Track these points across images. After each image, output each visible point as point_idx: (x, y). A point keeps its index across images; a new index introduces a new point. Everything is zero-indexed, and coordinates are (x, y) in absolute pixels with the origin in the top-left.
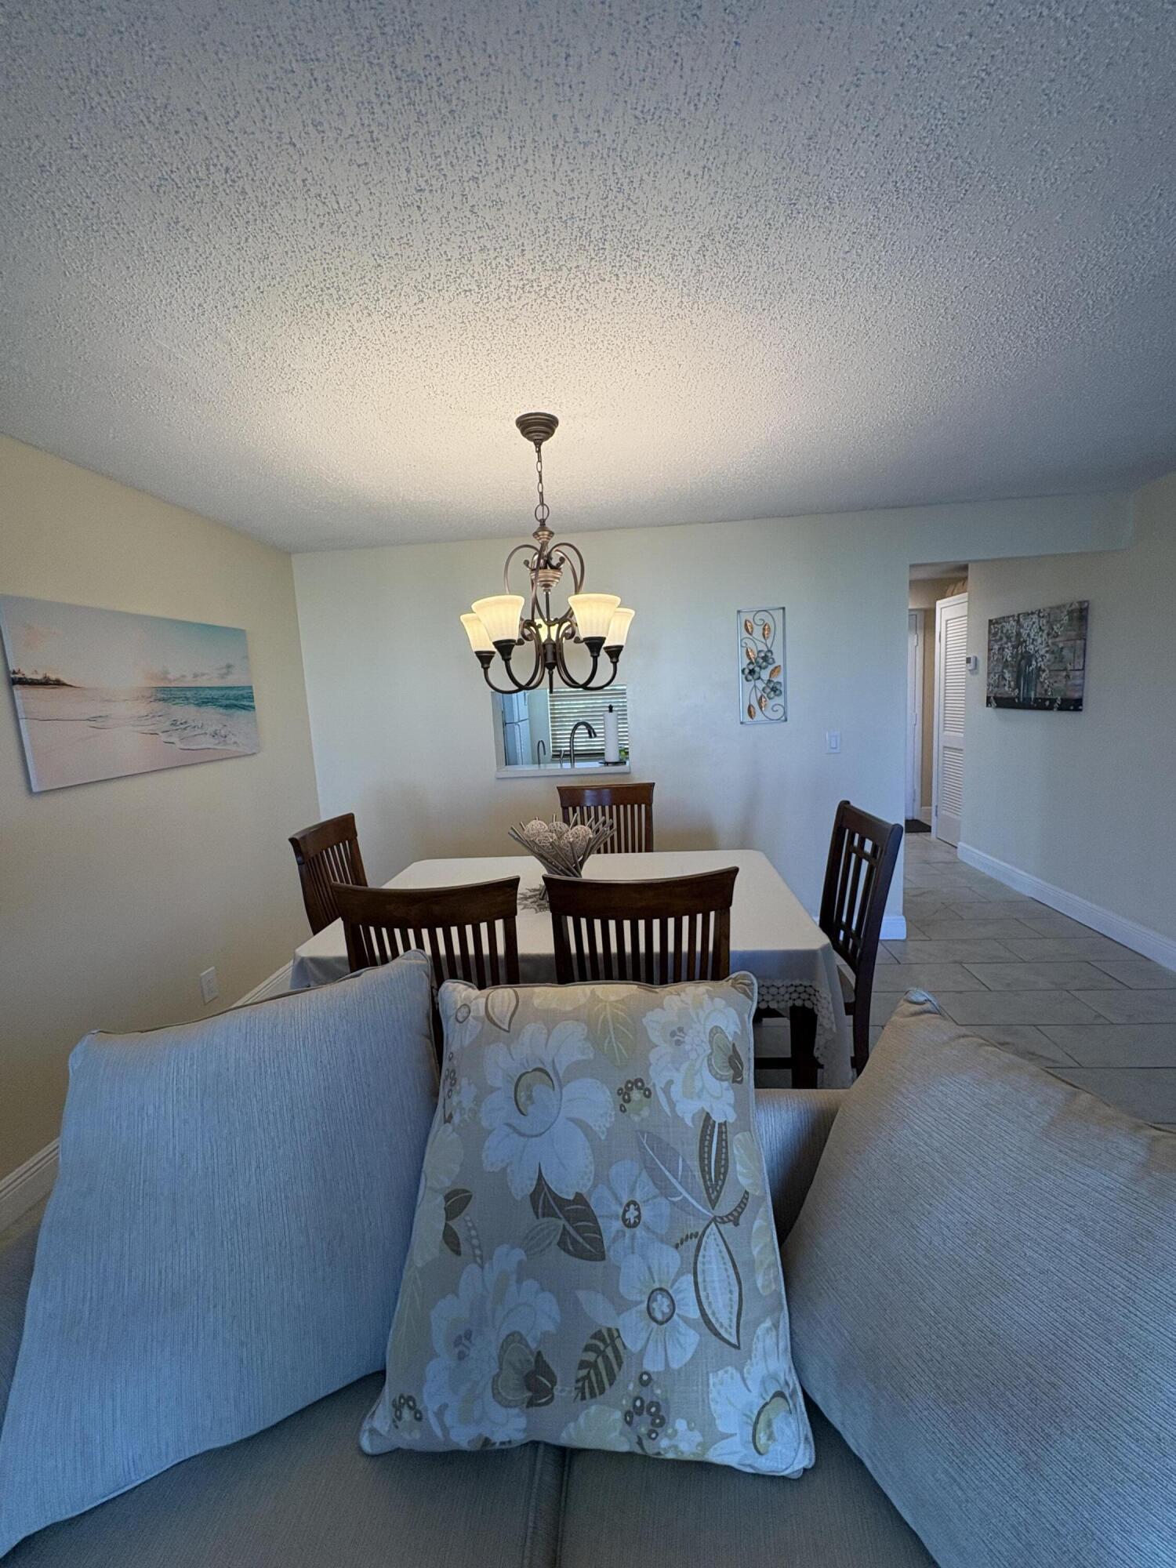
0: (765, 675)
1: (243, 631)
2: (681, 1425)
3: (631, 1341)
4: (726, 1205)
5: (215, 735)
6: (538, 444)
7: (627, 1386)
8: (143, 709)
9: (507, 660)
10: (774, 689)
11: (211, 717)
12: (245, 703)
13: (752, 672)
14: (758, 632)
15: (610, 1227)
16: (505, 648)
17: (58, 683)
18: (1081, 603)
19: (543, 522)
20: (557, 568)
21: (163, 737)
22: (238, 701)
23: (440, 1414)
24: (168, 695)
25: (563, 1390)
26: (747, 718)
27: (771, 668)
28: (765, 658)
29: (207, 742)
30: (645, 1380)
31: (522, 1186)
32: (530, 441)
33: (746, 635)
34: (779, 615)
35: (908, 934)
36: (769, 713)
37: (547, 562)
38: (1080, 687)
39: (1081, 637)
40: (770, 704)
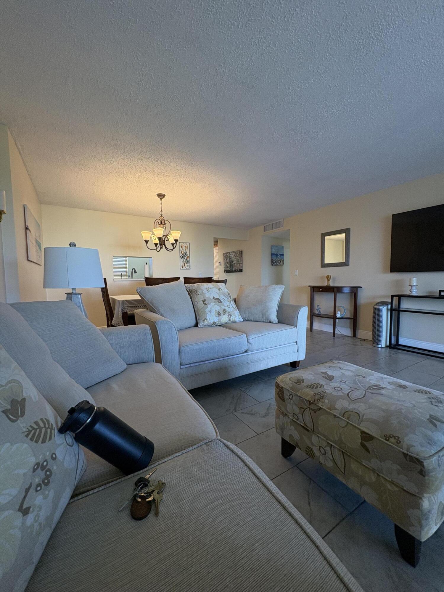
0: (185, 258)
1: (40, 226)
5: (39, 257)
6: (161, 199)
7: (227, 313)
8: (35, 243)
10: (188, 262)
11: (39, 251)
14: (184, 248)
17: (30, 231)
18: (241, 250)
19: (161, 215)
20: (164, 225)
21: (36, 254)
22: (40, 248)
23: (209, 319)
26: (181, 268)
27: (187, 256)
28: (186, 254)
30: (229, 312)
32: (160, 199)
33: (181, 248)
34: (188, 244)
36: (186, 267)
37: (162, 223)
38: (242, 267)
39: (242, 257)
40: (187, 265)
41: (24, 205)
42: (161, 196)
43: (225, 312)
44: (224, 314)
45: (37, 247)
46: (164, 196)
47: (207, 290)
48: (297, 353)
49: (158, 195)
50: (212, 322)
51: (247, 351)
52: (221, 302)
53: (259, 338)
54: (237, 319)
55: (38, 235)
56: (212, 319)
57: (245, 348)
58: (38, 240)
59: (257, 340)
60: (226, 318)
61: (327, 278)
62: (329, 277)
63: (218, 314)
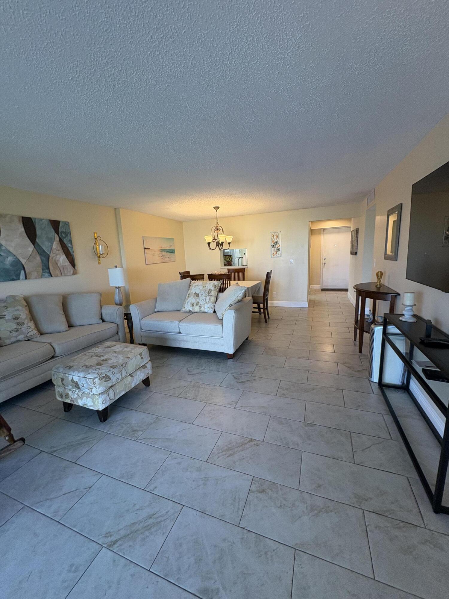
0: (277, 246)
1: (173, 239)
2: (202, 307)
3: (200, 302)
4: (210, 295)
5: (169, 257)
6: (217, 210)
7: (199, 305)
9: (210, 245)
10: (278, 250)
11: (168, 254)
12: (173, 252)
13: (273, 246)
14: (275, 237)
15: (200, 295)
16: (209, 243)
17: (149, 249)
18: (357, 229)
19: (217, 223)
20: (219, 230)
21: (161, 258)
22: (172, 252)
23: (186, 308)
24: (162, 250)
25: (195, 305)
26: (273, 256)
29: (167, 259)
30: (200, 305)
31: (194, 293)
32: (215, 210)
33: (272, 237)
34: (280, 233)
35: (309, 306)
36: (277, 255)
37: (217, 229)
38: (357, 249)
39: (357, 237)
40: (278, 253)
41: (143, 237)
42: (217, 208)
43: (198, 303)
44: (197, 305)
45: (164, 253)
46: (218, 208)
47: (195, 287)
48: (223, 346)
49: (214, 208)
50: (188, 309)
51: (180, 333)
52: (199, 297)
53: (186, 326)
54: (206, 310)
55: (166, 246)
56: (188, 307)
57: (178, 330)
58: (167, 248)
59: (184, 327)
60: (197, 309)
61: (377, 276)
62: (379, 274)
63: (193, 305)
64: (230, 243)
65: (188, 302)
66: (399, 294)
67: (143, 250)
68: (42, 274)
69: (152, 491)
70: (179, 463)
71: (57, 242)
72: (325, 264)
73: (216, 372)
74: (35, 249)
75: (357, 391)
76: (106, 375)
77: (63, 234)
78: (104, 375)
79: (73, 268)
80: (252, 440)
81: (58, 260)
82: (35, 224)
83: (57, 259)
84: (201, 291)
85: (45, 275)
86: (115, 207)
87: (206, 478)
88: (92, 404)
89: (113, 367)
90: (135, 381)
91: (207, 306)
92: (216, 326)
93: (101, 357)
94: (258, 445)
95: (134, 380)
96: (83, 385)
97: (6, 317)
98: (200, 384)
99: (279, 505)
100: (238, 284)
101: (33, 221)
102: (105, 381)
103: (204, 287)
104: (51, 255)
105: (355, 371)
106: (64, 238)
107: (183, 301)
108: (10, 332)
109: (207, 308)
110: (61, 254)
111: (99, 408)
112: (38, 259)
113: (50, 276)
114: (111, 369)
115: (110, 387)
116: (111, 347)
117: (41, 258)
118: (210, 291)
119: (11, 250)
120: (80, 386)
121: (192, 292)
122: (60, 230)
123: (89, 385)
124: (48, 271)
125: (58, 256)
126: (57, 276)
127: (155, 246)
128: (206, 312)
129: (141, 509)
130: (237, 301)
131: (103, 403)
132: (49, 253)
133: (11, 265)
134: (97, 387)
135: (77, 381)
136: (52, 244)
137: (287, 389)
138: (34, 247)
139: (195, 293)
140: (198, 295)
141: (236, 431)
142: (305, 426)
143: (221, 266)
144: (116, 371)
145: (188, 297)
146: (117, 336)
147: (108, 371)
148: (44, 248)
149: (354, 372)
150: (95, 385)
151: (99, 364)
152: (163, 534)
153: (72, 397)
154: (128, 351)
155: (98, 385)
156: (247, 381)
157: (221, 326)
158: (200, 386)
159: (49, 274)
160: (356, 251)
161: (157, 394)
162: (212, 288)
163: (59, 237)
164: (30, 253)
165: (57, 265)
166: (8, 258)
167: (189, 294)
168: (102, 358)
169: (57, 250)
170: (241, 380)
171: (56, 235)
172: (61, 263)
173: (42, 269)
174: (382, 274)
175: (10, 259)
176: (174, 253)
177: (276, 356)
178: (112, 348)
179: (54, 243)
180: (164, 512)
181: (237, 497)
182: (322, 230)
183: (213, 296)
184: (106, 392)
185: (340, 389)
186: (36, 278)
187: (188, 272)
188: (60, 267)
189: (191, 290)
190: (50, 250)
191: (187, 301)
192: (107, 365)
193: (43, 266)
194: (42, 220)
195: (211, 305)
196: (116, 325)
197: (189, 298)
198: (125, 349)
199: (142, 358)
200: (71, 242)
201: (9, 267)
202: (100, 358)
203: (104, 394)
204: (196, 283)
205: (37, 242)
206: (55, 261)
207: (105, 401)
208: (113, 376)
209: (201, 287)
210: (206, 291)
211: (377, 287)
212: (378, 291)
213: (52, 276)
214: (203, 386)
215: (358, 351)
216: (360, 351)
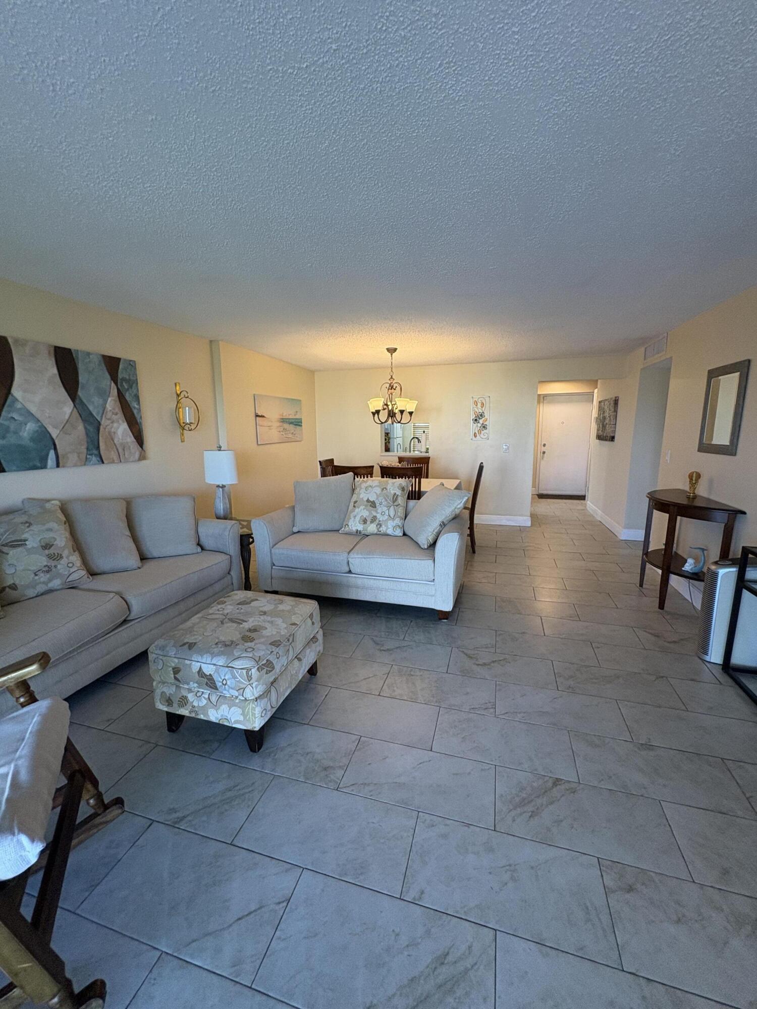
0: (481, 421)
1: (300, 400)
2: (383, 526)
3: (378, 517)
4: (395, 504)
5: (292, 433)
6: (392, 354)
8: (278, 424)
9: (378, 415)
10: (484, 427)
12: (300, 424)
13: (476, 420)
14: (479, 405)
15: (377, 505)
16: (378, 412)
17: (263, 416)
18: (616, 397)
19: (392, 376)
20: (395, 389)
22: (298, 423)
24: (283, 421)
25: (368, 523)
26: (474, 438)
27: (483, 419)
28: (481, 415)
29: (290, 436)
30: (380, 521)
31: (365, 499)
32: (390, 354)
33: (474, 406)
34: (487, 399)
35: (532, 525)
36: (482, 436)
37: (392, 388)
38: (614, 431)
39: (616, 411)
40: (482, 432)
41: (254, 395)
42: (392, 351)
43: (374, 519)
45: (286, 426)
46: (395, 350)
47: (366, 488)
48: (433, 598)
49: (388, 350)
50: (354, 529)
51: (350, 572)
52: (375, 507)
53: (363, 559)
54: (390, 532)
55: (289, 413)
56: (355, 525)
57: (347, 569)
58: (291, 417)
59: (358, 561)
60: (372, 528)
61: (691, 479)
62: (694, 475)
63: (365, 521)
64: (412, 412)
65: (355, 517)
66: (744, 513)
67: (254, 418)
68: (86, 458)
69: (418, 900)
70: (445, 836)
71: (113, 398)
72: (544, 453)
73: (429, 646)
74: (75, 409)
75: (692, 680)
76: (267, 660)
77: (124, 384)
78: (265, 662)
79: (141, 449)
80: (557, 782)
81: (114, 433)
82: (76, 362)
83: (113, 430)
84: (378, 496)
85: (92, 460)
86: (211, 339)
87: (510, 865)
88: (242, 718)
89: (276, 644)
90: (304, 667)
91: (391, 524)
92: (423, 562)
93: (242, 624)
94: (574, 791)
95: (302, 667)
96: (224, 682)
97: (27, 543)
98: (410, 669)
99: (675, 918)
100: (443, 485)
101: (74, 355)
102: (267, 673)
103: (383, 489)
104: (102, 423)
105: (669, 642)
106: (128, 390)
107: (345, 515)
108: (35, 573)
109: (391, 527)
110: (120, 422)
111: (254, 725)
112: (81, 427)
113: (101, 462)
114: (274, 648)
115: (272, 683)
116: (250, 603)
117: (85, 428)
118: (395, 498)
119: (33, 410)
120: (217, 683)
121: (362, 498)
122: (120, 376)
123: (239, 681)
124: (96, 452)
125: (115, 425)
126: (113, 462)
127: (273, 412)
128: (388, 535)
129: (413, 944)
130: (453, 516)
131: (261, 716)
132: (99, 419)
133: (32, 439)
134: (254, 685)
135: (212, 673)
136: (105, 401)
137: (571, 677)
138: (75, 406)
139: (368, 501)
140: (373, 504)
141: (520, 764)
142: (639, 749)
143: (382, 452)
144: (281, 650)
145: (354, 506)
146: (229, 577)
147: (269, 652)
148: (91, 408)
149: (666, 644)
150: (251, 682)
151: (246, 639)
152: (485, 999)
153: (195, 704)
154: (289, 611)
155: (256, 681)
156: (493, 662)
157: (431, 562)
158: (412, 673)
159: (99, 459)
160: (612, 435)
161: (339, 690)
162: (399, 492)
163: (118, 390)
164: (67, 417)
165: (113, 441)
166: (26, 425)
167: (355, 502)
168: (246, 626)
169: (113, 413)
170: (481, 662)
171: (113, 384)
172: (120, 437)
173: (88, 449)
174: (699, 476)
175: (31, 427)
176: (301, 426)
177: (521, 614)
178: (253, 604)
179: (110, 399)
180: (463, 948)
181: (588, 904)
182: (542, 397)
183: (401, 506)
184: (266, 694)
185: (662, 677)
186: (75, 465)
187: (332, 461)
188: (118, 446)
189: (360, 494)
190: (101, 412)
191: (355, 513)
192: (262, 640)
193: (88, 442)
194: (88, 354)
195: (398, 521)
196: (229, 557)
197: (357, 510)
198: (281, 607)
199: (313, 623)
200: (137, 398)
201: (29, 442)
202: (241, 626)
203: (263, 699)
204: (366, 482)
205: (79, 396)
206: (109, 433)
207: (264, 712)
208: (277, 661)
209: (378, 490)
210: (387, 496)
211: (688, 498)
212: (690, 504)
213: (103, 462)
214: (418, 673)
215: (657, 605)
216: (661, 606)
